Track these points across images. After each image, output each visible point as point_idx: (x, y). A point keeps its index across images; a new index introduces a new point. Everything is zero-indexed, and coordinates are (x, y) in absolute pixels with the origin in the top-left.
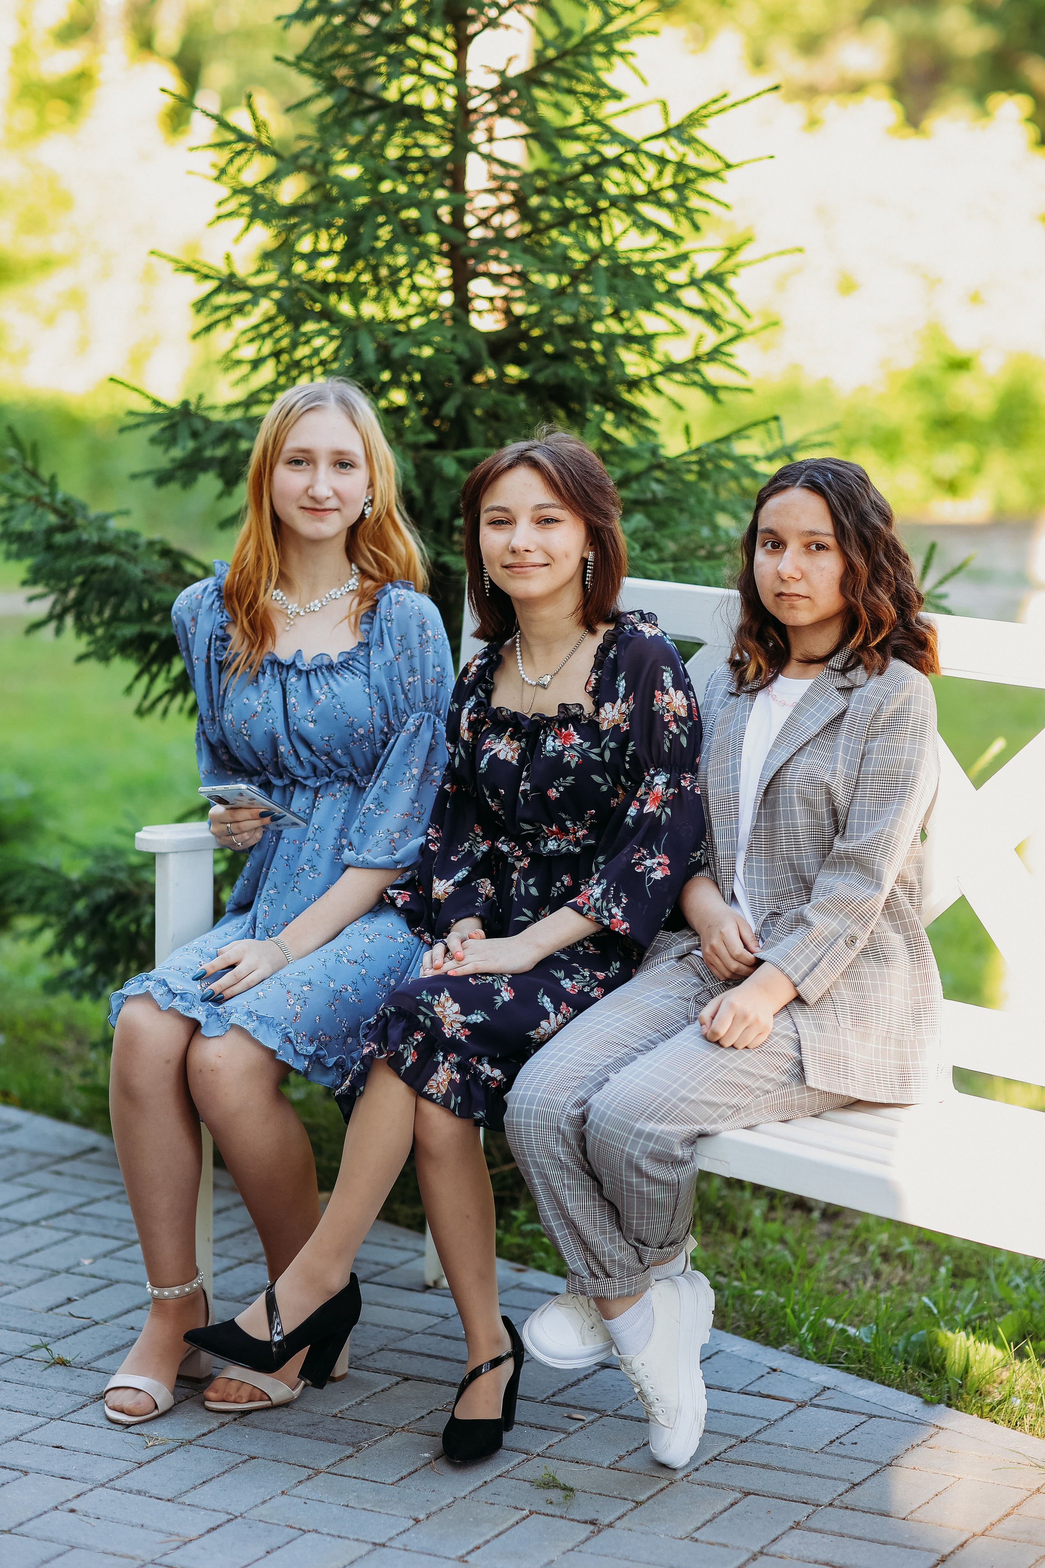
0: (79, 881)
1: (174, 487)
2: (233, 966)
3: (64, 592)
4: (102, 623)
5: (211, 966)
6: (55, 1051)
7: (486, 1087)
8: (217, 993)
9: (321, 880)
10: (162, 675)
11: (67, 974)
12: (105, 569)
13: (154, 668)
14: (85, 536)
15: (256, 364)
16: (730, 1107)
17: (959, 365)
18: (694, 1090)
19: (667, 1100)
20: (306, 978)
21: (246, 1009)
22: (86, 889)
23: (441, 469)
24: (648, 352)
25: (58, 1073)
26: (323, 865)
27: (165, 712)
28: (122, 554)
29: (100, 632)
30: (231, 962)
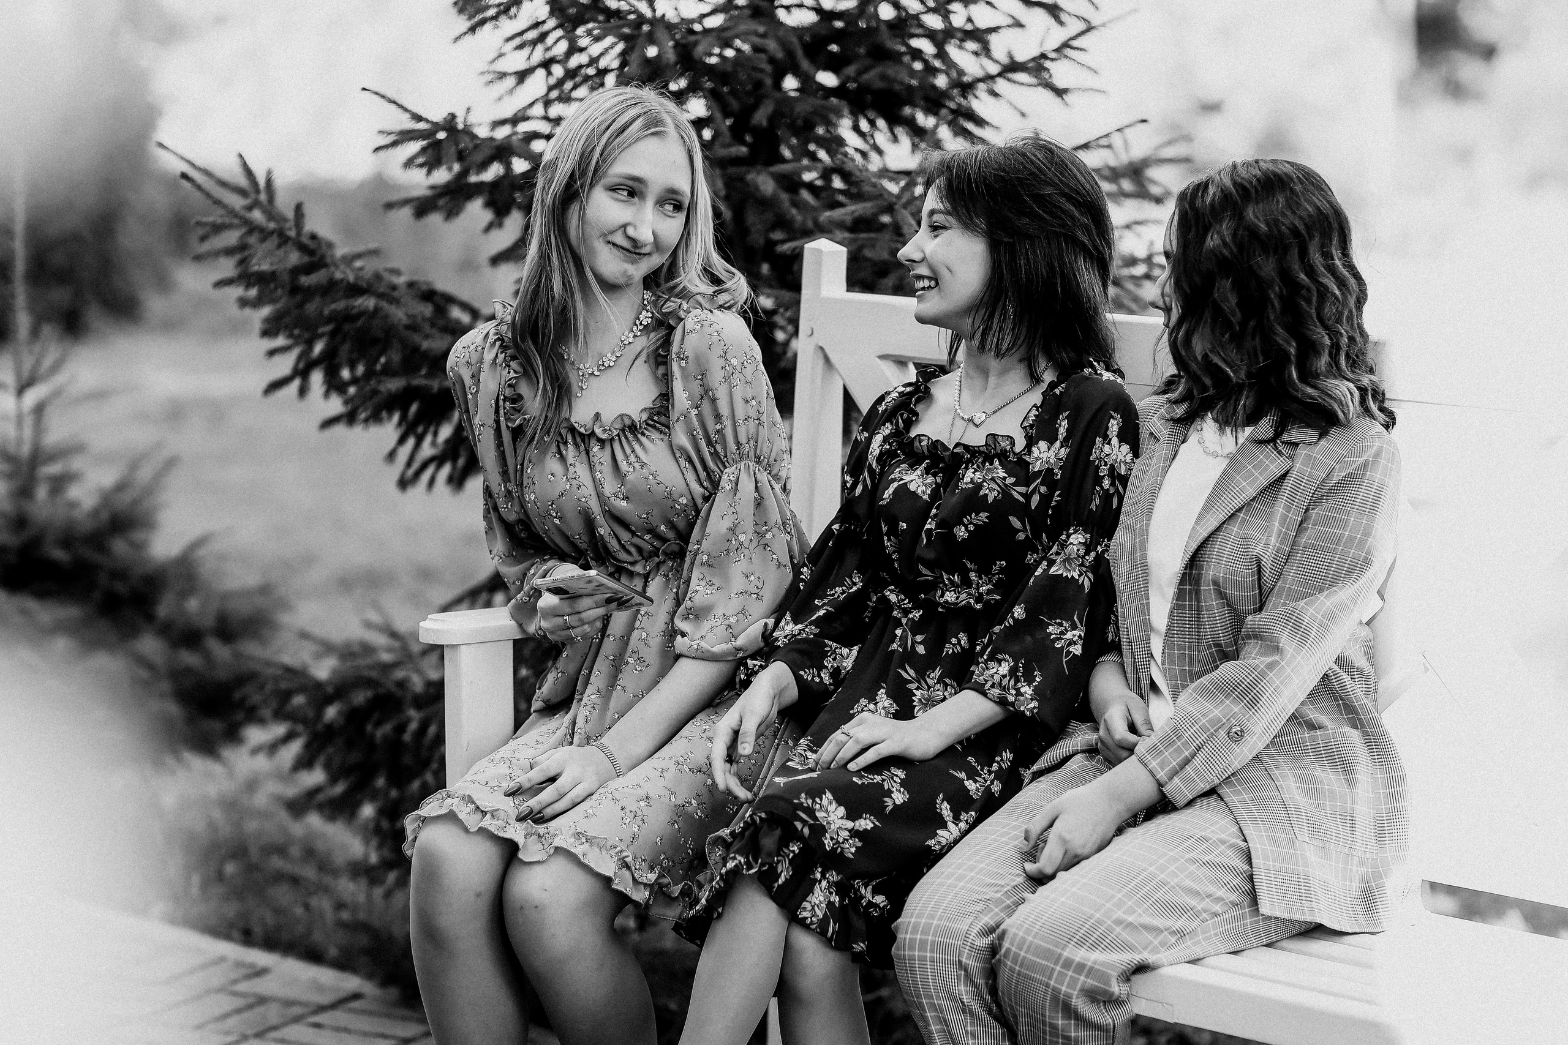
0: (329, 682)
1: (435, 219)
2: (553, 780)
3: (309, 344)
4: (354, 381)
5: (525, 779)
6: (295, 881)
7: (866, 914)
8: (536, 810)
9: (652, 671)
10: (429, 439)
11: (312, 793)
12: (362, 313)
13: (420, 429)
14: (338, 275)
15: (522, 76)
16: (1173, 933)
17: (1211, 108)
18: (1131, 911)
19: (1100, 922)
20: (641, 792)
21: (573, 831)
22: (339, 690)
23: (757, 189)
24: (986, 50)
25: (307, 907)
26: (652, 653)
27: (432, 482)
28: (381, 296)
29: (352, 390)
30: (552, 774)
